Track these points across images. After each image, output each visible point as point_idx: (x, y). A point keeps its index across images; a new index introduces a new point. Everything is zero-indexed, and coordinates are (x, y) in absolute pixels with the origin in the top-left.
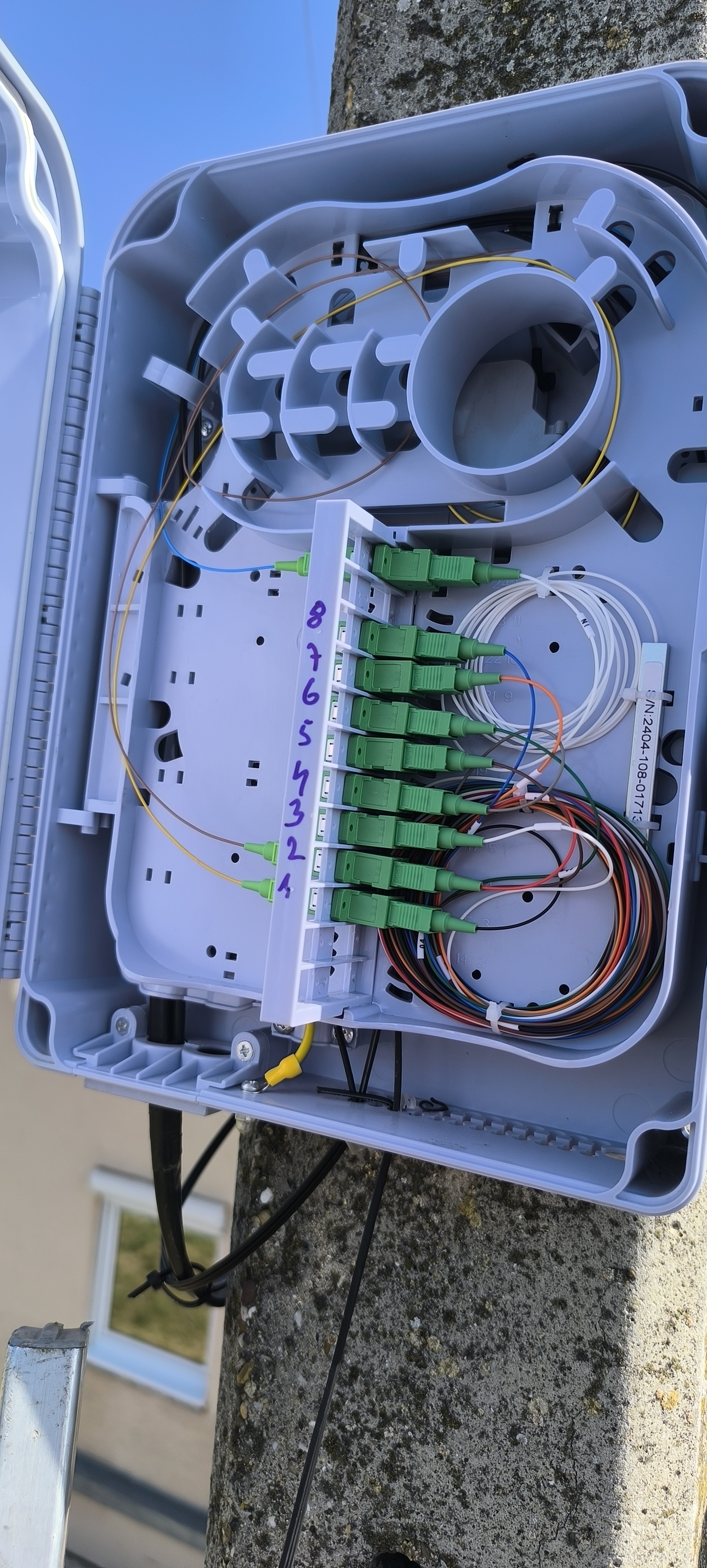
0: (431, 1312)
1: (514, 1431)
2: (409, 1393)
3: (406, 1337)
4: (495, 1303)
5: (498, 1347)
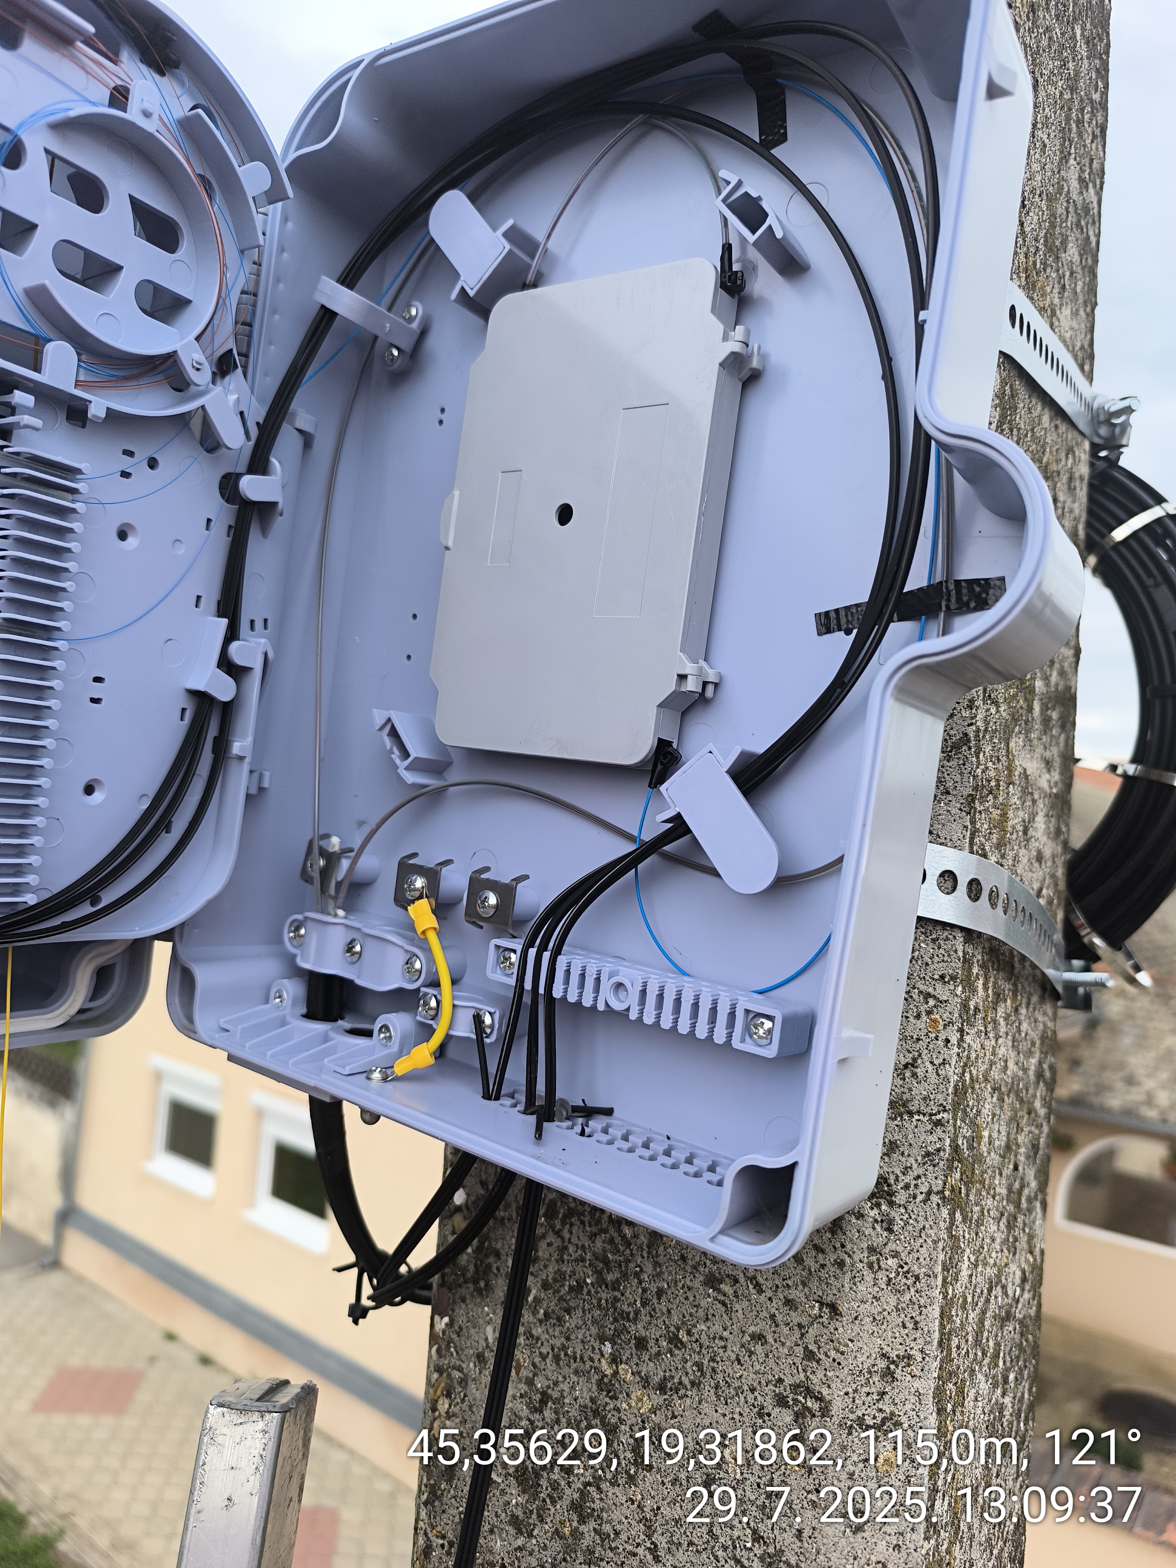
0: (623, 1337)
1: (709, 1481)
3: (596, 1364)
4: (689, 1333)
5: (693, 1384)
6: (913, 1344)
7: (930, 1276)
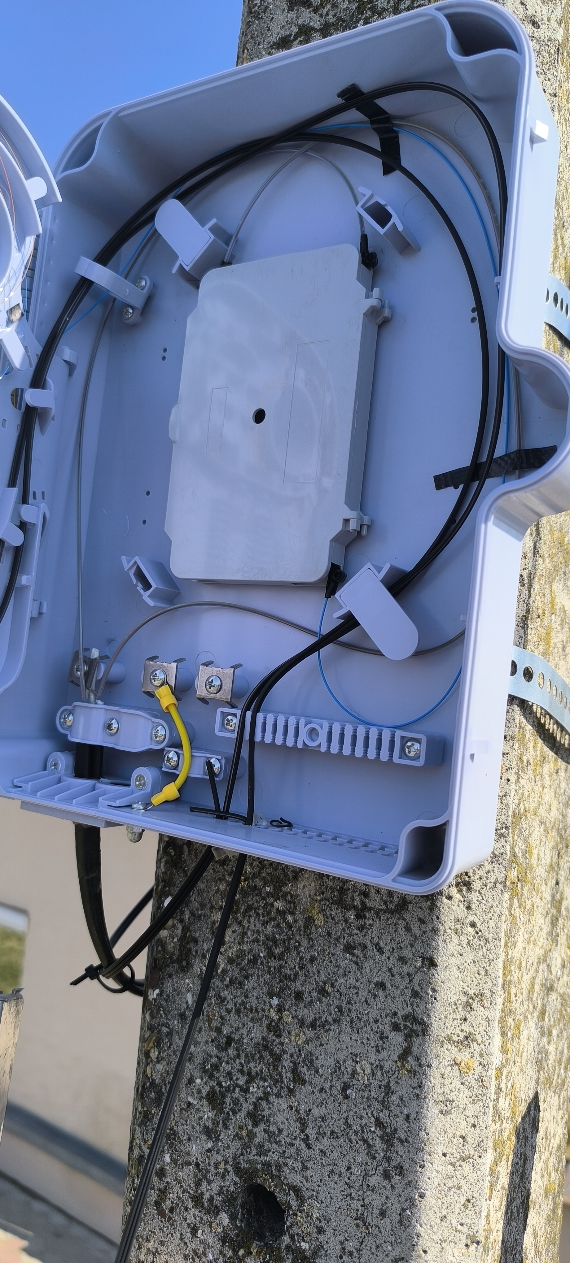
0: (286, 993)
1: (346, 1087)
2: (268, 1057)
3: (267, 1013)
4: (333, 986)
5: (335, 1021)
6: (484, 986)
7: (496, 939)
